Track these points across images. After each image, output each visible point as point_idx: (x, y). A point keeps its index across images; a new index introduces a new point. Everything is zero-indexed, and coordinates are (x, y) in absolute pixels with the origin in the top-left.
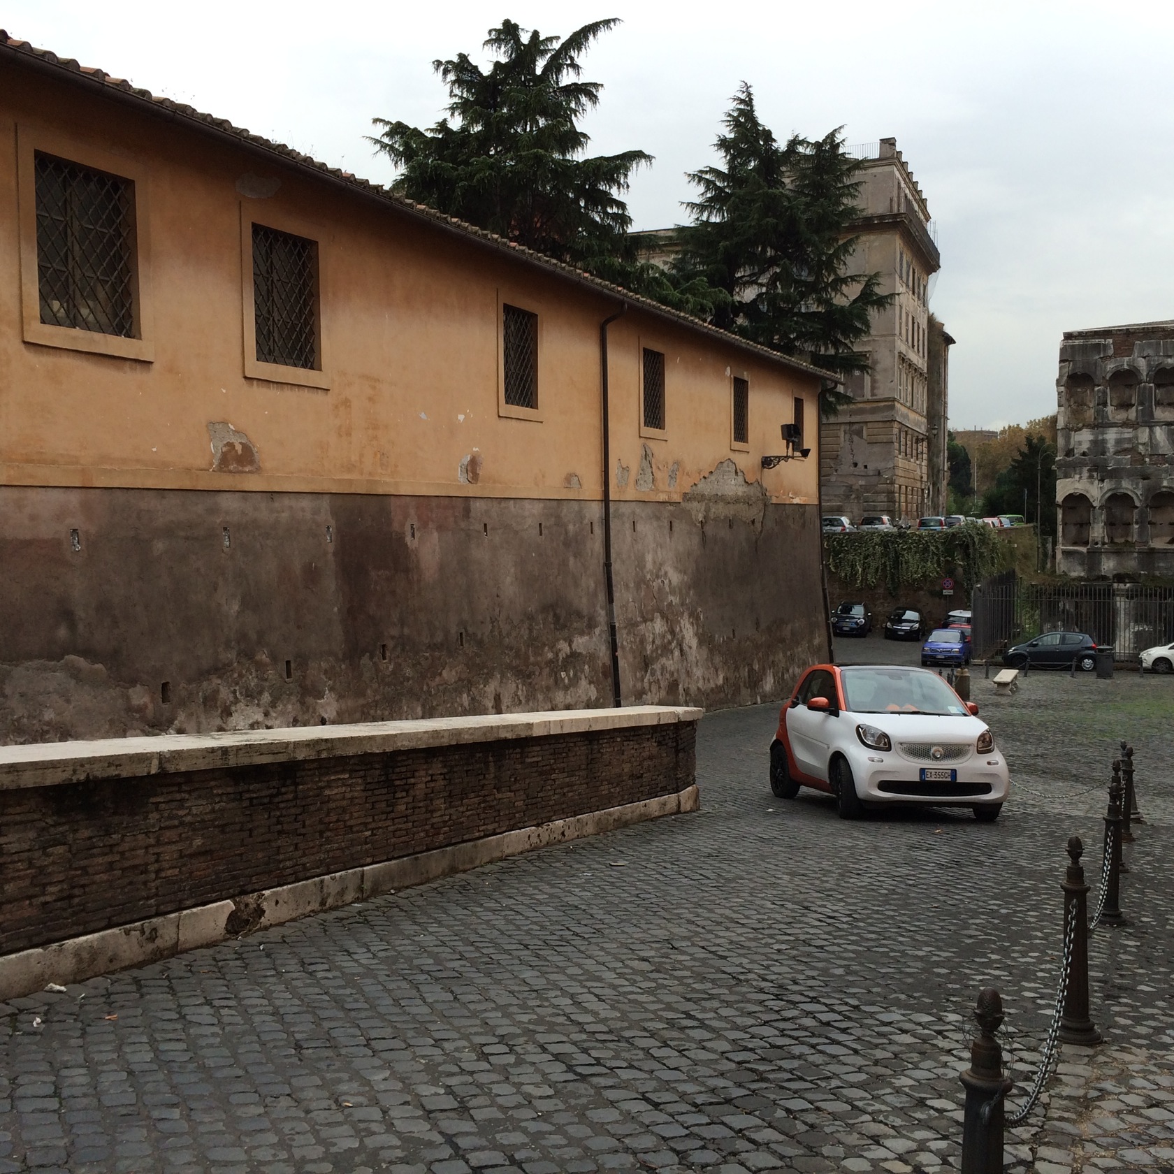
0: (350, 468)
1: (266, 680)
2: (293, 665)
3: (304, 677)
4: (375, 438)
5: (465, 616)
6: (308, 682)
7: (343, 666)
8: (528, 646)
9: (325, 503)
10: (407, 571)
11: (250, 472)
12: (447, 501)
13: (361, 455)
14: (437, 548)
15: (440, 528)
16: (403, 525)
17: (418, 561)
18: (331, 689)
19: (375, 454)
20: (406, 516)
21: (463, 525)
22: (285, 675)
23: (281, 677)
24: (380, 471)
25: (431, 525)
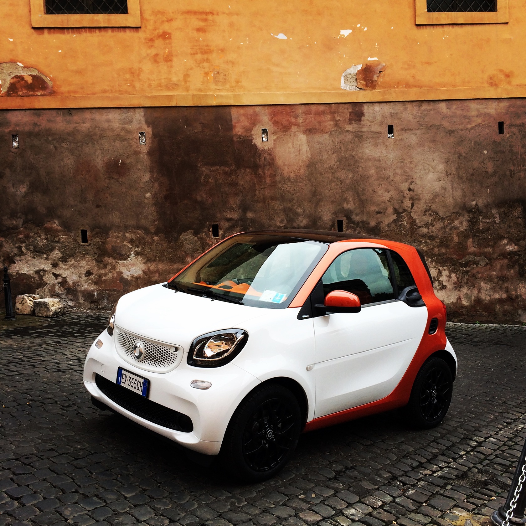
0: (171, 86)
1: (58, 242)
2: (89, 234)
3: (104, 243)
4: (207, 60)
5: (349, 206)
6: (108, 246)
7: (156, 238)
8: (467, 237)
9: (139, 115)
10: (255, 167)
11: (41, 95)
12: (322, 108)
13: (186, 76)
14: (305, 148)
15: (310, 131)
16: (249, 130)
17: (273, 159)
18: (137, 254)
19: (207, 74)
20: (254, 122)
21: (349, 127)
22: (80, 240)
23: (75, 240)
24: (213, 86)
25: (294, 129)
